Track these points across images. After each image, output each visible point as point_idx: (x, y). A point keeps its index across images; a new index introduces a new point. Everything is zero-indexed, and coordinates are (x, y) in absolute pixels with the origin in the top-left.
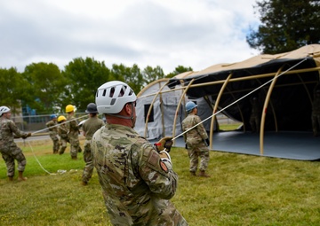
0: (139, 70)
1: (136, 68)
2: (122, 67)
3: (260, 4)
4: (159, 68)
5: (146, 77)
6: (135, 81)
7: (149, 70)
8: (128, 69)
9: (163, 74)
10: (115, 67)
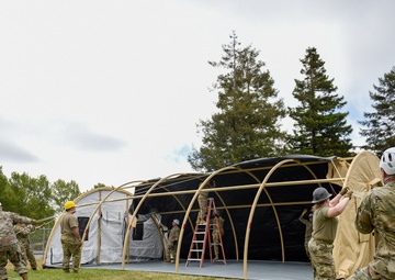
0: (47, 183)
1: (43, 180)
2: (24, 177)
3: (204, 124)
4: (73, 183)
5: (55, 192)
6: (41, 197)
7: (60, 184)
8: (33, 181)
9: (78, 192)
10: (16, 176)
